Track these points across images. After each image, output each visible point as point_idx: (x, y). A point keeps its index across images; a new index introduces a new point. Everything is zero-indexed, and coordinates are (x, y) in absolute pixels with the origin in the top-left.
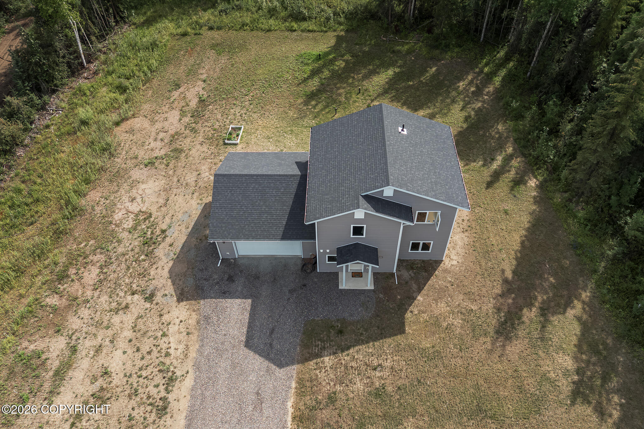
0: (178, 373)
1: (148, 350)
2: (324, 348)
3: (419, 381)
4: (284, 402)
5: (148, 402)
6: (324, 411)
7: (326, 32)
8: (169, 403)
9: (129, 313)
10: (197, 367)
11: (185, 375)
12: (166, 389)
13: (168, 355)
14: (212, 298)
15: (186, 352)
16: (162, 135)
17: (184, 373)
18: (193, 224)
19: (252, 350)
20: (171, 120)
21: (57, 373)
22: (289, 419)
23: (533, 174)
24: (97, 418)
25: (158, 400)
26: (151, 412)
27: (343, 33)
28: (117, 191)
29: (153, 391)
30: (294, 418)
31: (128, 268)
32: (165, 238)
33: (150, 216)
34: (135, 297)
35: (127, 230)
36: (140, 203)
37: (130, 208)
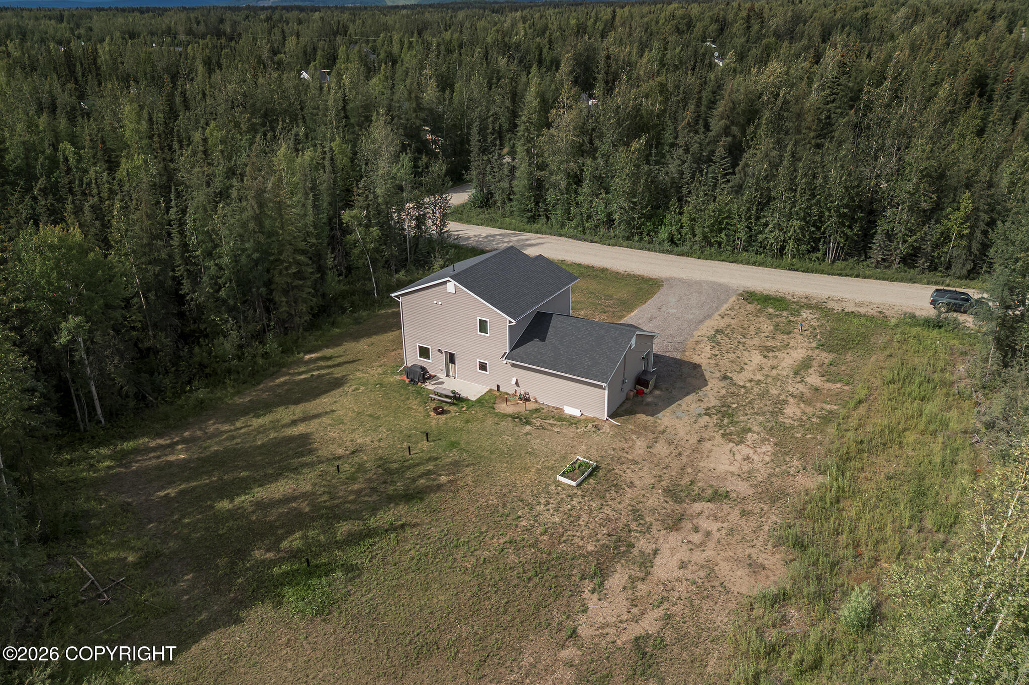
16: (697, 538)
20: (674, 562)
28: (771, 475)
32: (706, 410)
33: (723, 435)
34: (741, 384)
35: (754, 432)
36: (736, 452)
37: (751, 452)
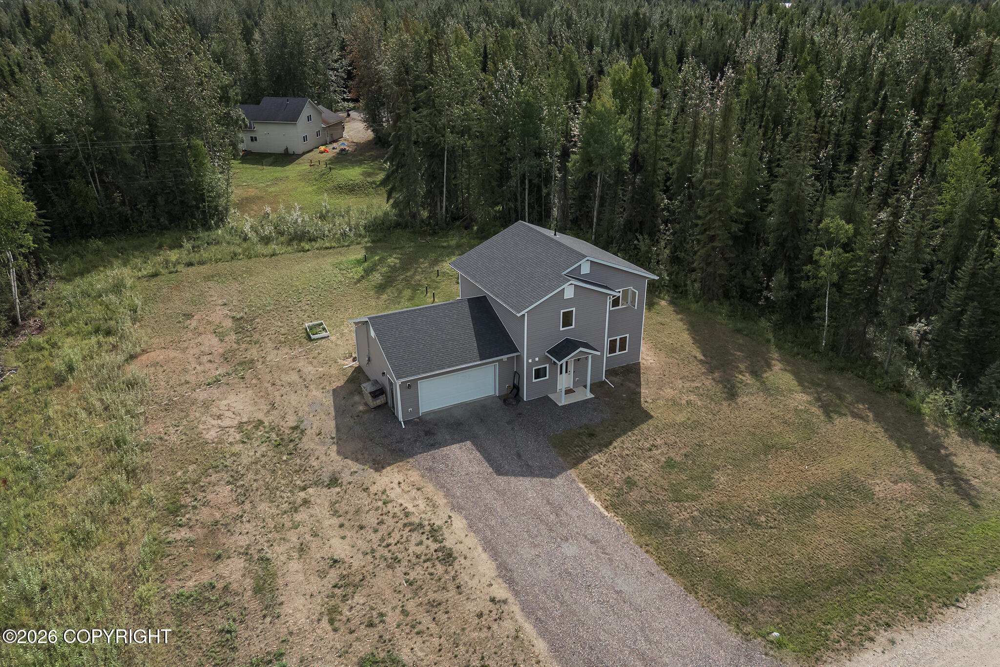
0: (438, 523)
1: (376, 521)
2: (586, 451)
3: (699, 446)
4: (585, 499)
5: (422, 560)
6: (631, 494)
7: (348, 246)
8: (451, 549)
9: (315, 506)
10: (457, 508)
11: (449, 520)
12: (435, 541)
13: (407, 515)
14: (420, 453)
15: (431, 504)
16: (206, 358)
17: (446, 519)
18: (332, 408)
19: (511, 475)
20: (207, 343)
21: (258, 590)
22: (602, 510)
23: (659, 297)
24: (362, 601)
25: (434, 553)
26: (434, 566)
27: (369, 245)
28: (187, 416)
29: (419, 550)
30: (606, 508)
31: (274, 471)
32: (303, 432)
33: (261, 422)
34: (311, 491)
35: (237, 442)
36: (233, 416)
37: (222, 424)
